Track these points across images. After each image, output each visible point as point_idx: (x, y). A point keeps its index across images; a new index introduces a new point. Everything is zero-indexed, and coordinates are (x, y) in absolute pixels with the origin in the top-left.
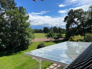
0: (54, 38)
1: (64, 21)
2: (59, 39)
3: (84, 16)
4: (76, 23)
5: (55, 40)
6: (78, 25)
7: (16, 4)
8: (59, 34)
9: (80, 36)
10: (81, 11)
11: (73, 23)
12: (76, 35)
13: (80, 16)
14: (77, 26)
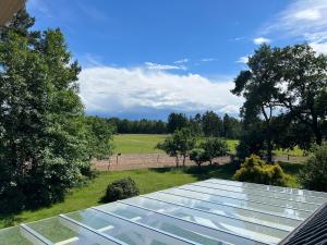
0: (193, 157)
1: (234, 92)
2: (214, 160)
3: (316, 72)
4: (282, 98)
5: (193, 163)
6: (290, 107)
7: (33, 20)
8: (212, 139)
9: (301, 152)
10: (305, 52)
11: (273, 100)
12: (284, 147)
13: (301, 72)
14: (285, 110)
